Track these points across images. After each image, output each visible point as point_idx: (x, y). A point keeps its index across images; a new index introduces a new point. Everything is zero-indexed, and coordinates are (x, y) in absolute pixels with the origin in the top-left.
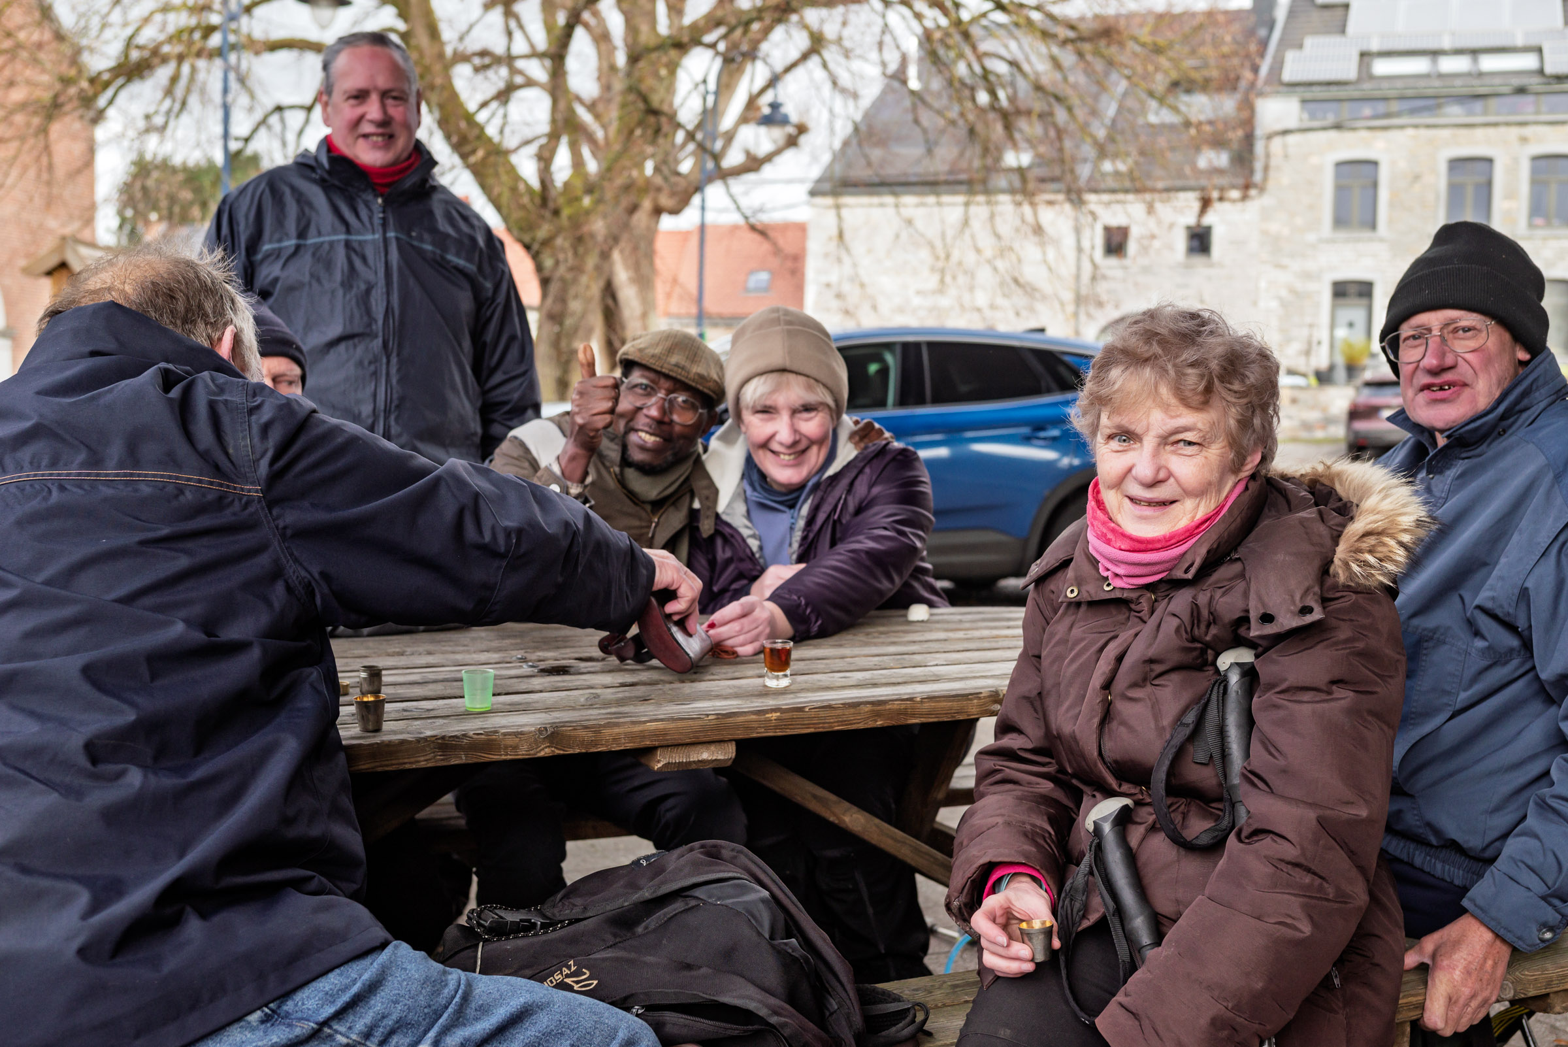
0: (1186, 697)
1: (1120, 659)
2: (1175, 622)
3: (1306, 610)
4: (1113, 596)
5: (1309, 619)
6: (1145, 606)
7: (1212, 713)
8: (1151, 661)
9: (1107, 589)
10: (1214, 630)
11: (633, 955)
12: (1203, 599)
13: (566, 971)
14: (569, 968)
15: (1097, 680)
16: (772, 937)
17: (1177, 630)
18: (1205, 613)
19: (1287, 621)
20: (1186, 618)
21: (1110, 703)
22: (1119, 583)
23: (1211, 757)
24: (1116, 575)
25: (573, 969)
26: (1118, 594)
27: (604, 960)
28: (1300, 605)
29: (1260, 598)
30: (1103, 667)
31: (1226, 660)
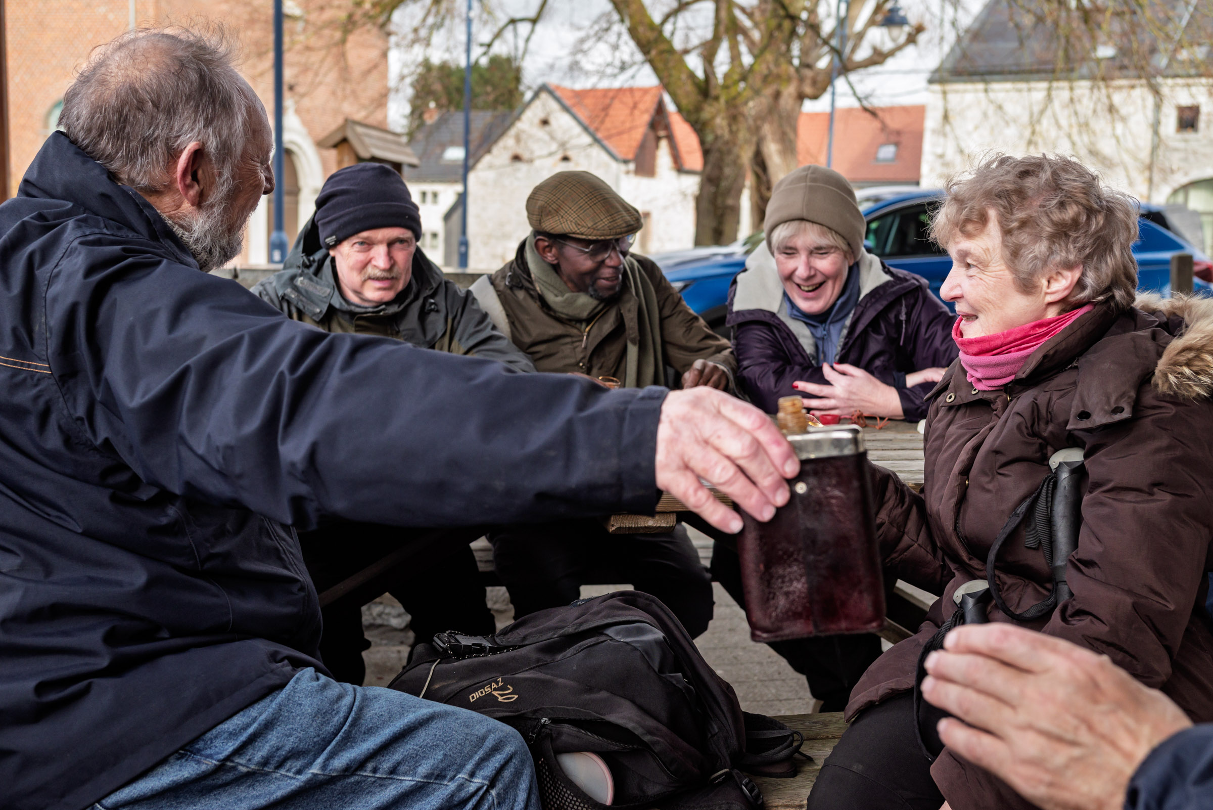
0: (1023, 488)
1: (976, 449)
2: (1018, 419)
3: (1118, 410)
4: (976, 398)
5: (1118, 417)
6: (999, 405)
7: (1041, 505)
8: (997, 452)
9: (974, 392)
10: (1050, 428)
11: (548, 677)
12: (1042, 400)
13: (494, 685)
14: (497, 683)
15: (957, 467)
16: (661, 670)
17: (1019, 427)
18: (1043, 411)
19: (1099, 418)
20: (1027, 415)
21: (967, 487)
22: (981, 386)
23: (1040, 543)
24: (979, 380)
25: (500, 684)
26: (980, 396)
27: (526, 680)
28: (1113, 406)
29: (1082, 400)
30: (963, 456)
31: (1056, 460)
